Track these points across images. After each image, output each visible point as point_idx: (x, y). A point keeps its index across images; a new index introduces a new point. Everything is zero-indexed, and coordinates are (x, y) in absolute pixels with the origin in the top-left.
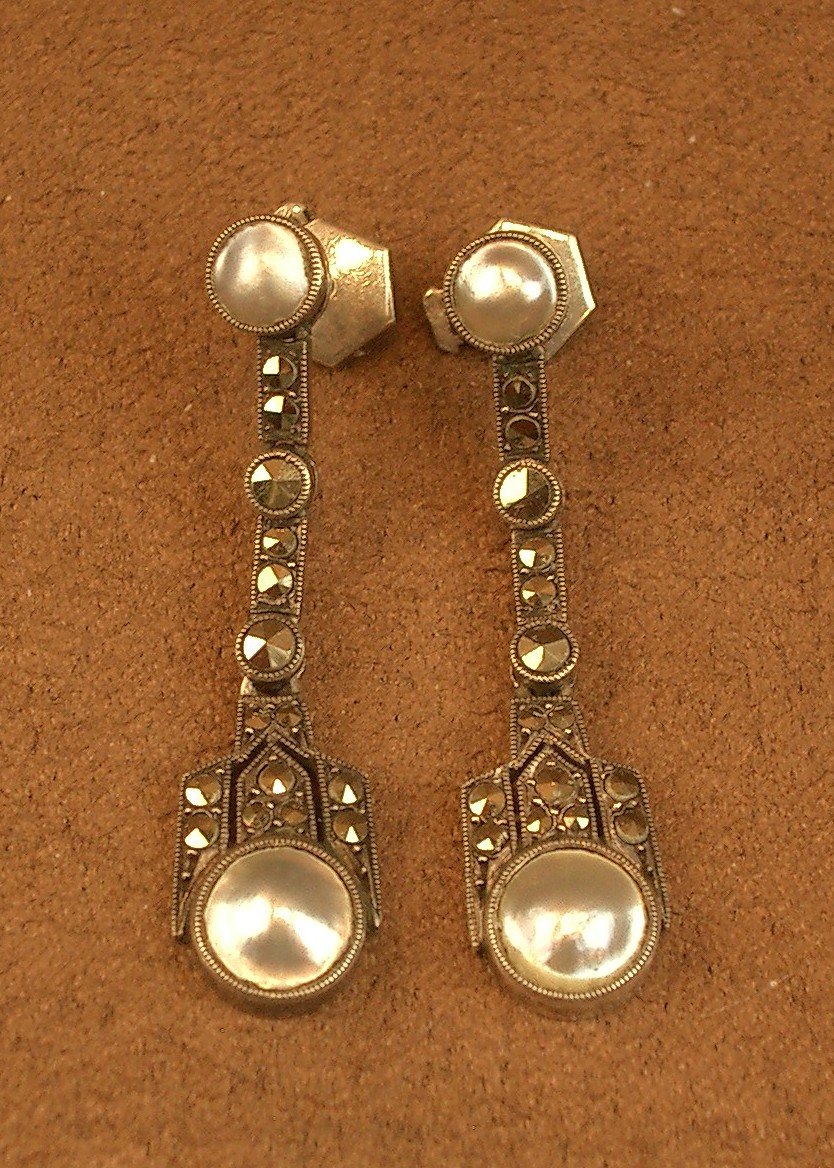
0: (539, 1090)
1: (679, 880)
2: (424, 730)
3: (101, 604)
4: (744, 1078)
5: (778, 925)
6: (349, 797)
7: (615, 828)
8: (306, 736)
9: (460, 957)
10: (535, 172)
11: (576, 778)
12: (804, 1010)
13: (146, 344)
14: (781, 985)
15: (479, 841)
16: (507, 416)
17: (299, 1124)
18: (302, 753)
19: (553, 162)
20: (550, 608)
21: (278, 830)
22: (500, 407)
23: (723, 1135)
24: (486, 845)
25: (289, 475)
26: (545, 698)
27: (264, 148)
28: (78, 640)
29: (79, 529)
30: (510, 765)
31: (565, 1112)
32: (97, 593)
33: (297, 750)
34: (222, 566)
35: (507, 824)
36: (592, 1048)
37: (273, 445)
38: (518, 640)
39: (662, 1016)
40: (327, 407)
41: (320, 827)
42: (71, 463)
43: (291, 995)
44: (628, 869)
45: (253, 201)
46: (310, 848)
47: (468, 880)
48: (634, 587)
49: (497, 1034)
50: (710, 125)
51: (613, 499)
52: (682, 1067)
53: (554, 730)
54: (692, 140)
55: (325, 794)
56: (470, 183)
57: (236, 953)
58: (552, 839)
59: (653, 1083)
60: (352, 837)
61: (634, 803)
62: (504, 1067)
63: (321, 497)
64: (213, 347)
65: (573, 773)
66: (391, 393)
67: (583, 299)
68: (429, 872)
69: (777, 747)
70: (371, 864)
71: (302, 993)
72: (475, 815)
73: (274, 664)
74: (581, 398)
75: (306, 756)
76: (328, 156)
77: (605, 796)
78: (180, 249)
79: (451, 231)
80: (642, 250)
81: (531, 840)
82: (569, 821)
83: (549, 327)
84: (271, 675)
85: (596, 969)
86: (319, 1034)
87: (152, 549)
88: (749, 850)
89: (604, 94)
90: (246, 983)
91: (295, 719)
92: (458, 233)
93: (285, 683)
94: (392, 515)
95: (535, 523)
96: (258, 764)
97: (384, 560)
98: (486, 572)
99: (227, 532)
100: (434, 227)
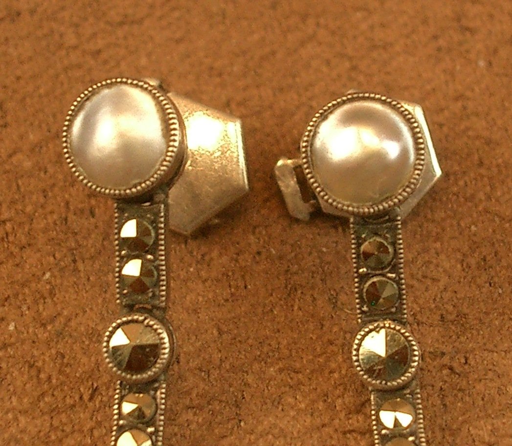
10: (375, 55)
16: (363, 278)
19: (391, 45)
22: (358, 268)
25: (148, 339)
27: (120, 33)
34: (81, 431)
37: (131, 308)
40: (183, 274)
51: (466, 359)
56: (314, 63)
63: (178, 362)
64: (71, 217)
66: (246, 260)
74: (430, 262)
76: (178, 41)
78: (40, 126)
79: (298, 107)
80: (480, 124)
83: (408, 186)
87: (10, 416)
92: (305, 109)
94: (250, 379)
95: (395, 383)
97: (242, 424)
98: (345, 433)
99: (86, 397)
100: (282, 104)
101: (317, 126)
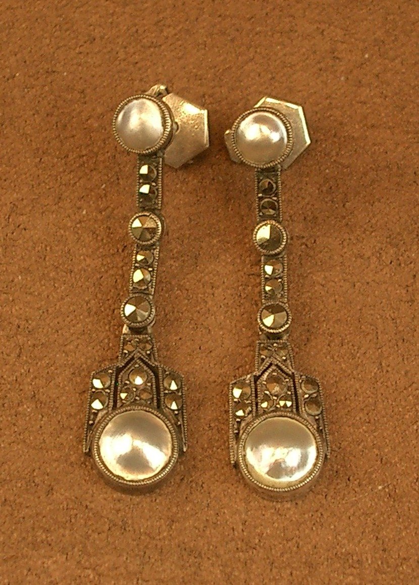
0: (260, 535)
1: (336, 434)
2: (213, 354)
3: (56, 285)
4: (362, 533)
5: (384, 458)
6: (174, 387)
7: (305, 407)
8: (154, 355)
9: (225, 468)
11: (287, 382)
12: (394, 501)
13: (84, 153)
14: (384, 488)
15: (237, 411)
16: (261, 199)
17: (141, 547)
18: (151, 364)
19: (295, 65)
20: (279, 296)
21: (138, 402)
22: (258, 194)
23: (351, 561)
24: (240, 413)
25: (150, 224)
26: (274, 341)
27: (148, 53)
28: (43, 303)
29: (46, 246)
30: (254, 374)
31: (273, 547)
32: (54, 279)
33: (149, 362)
34: (116, 267)
35: (252, 403)
36: (288, 516)
37: (143, 209)
38: (262, 311)
39: (324, 501)
40: (173, 188)
41: (159, 401)
42: (43, 213)
43: (140, 483)
44: (310, 428)
45: (141, 80)
46: (153, 411)
47: (230, 430)
48: (323, 286)
49: (241, 507)
50: (377, 48)
51: (315, 241)
52: (332, 527)
53: (277, 357)
54: (367, 56)
55: (161, 385)
56: (252, 75)
57: (114, 462)
58: (273, 411)
59: (317, 534)
60: (174, 406)
61: (315, 395)
62: (244, 524)
63: (168, 235)
64: (117, 156)
65: (285, 379)
66: (207, 182)
67: (305, 139)
68: (212, 425)
69: (389, 369)
70: (183, 421)
71: (145, 483)
72: (235, 398)
73: (139, 319)
74: (302, 188)
75: (154, 365)
76: (179, 59)
77: (301, 391)
78: (103, 104)
79: (241, 100)
80: (338, 113)
81: (262, 411)
82: (282, 403)
83: (283, 156)
84: (138, 324)
85: (291, 477)
86: (154, 504)
87: (82, 258)
88: (372, 421)
89: (323, 31)
90: (118, 477)
91: (149, 347)
92: (244, 101)
93: (145, 328)
94: (204, 245)
95: (276, 251)
96: (129, 369)
97: (198, 268)
98: (249, 275)
99: (120, 251)
100: (232, 97)
101: (239, 123)
